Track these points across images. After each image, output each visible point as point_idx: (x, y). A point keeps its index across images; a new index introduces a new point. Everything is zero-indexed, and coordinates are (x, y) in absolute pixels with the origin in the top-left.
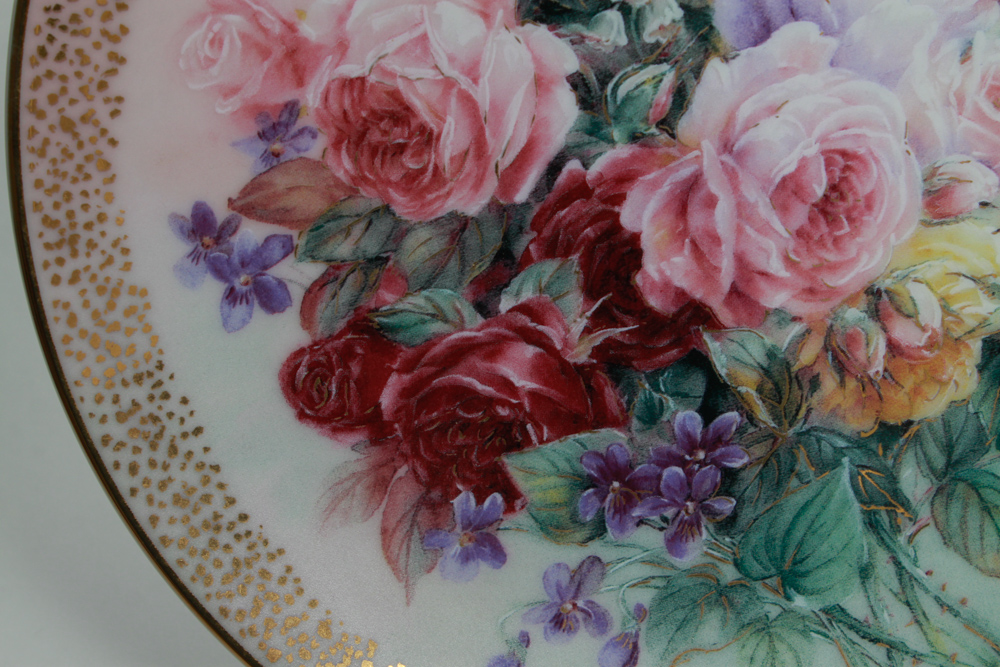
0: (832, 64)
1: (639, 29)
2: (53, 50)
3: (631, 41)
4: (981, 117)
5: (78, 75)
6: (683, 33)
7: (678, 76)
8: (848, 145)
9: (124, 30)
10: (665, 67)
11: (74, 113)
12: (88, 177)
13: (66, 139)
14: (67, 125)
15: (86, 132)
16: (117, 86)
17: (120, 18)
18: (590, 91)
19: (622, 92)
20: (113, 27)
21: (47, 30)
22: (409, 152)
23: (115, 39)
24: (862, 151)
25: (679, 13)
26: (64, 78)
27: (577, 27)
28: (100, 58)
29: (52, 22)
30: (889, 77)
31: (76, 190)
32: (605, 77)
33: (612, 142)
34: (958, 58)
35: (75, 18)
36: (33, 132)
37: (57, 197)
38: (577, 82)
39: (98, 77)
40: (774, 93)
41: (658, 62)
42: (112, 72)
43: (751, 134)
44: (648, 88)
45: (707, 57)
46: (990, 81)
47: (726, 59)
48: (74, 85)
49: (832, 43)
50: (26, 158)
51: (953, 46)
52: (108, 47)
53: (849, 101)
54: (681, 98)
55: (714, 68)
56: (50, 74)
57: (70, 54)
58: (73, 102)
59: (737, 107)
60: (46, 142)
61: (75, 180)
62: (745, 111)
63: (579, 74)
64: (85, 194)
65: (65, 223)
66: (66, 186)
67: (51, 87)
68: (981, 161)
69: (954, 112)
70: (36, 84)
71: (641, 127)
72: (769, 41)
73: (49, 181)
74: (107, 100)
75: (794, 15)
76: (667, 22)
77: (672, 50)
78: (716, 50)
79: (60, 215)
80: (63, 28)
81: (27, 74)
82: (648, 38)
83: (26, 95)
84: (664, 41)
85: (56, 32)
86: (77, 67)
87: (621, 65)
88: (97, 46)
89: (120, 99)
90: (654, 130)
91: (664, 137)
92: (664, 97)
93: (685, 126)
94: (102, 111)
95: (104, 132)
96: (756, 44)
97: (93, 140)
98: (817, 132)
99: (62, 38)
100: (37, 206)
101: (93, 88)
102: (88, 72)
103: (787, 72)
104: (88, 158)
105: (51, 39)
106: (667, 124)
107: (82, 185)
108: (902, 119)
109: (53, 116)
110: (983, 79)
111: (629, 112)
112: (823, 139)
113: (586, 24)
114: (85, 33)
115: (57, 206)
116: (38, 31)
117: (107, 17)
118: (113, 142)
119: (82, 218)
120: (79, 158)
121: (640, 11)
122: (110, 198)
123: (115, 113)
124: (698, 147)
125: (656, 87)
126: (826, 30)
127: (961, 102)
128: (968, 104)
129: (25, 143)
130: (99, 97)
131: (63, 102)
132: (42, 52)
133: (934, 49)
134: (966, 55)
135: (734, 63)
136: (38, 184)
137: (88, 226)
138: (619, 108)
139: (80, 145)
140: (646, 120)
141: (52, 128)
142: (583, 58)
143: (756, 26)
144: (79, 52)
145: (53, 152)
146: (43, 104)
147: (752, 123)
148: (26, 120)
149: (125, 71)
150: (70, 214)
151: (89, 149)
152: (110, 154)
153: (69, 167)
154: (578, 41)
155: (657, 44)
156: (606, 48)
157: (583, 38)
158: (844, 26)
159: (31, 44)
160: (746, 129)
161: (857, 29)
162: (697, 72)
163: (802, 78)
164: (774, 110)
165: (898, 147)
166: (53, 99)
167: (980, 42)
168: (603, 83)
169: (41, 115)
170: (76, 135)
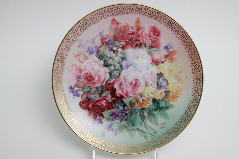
0: (135, 70)
1: (115, 67)
2: (56, 70)
3: (114, 68)
4: (150, 76)
5: (59, 72)
6: (120, 68)
7: (119, 72)
8: (137, 79)
9: (63, 68)
10: (118, 71)
11: (58, 76)
12: (60, 83)
13: (57, 79)
14: (58, 77)
15: (59, 78)
16: (63, 73)
17: (63, 67)
18: (110, 74)
19: (114, 74)
20: (62, 68)
21: (56, 68)
22: (92, 80)
23: (63, 69)
24: (138, 79)
25: (119, 66)
26: (57, 73)
27: (109, 67)
28: (61, 71)
29: (56, 67)
30: (141, 72)
31: (58, 84)
32: (112, 72)
33: (113, 79)
34: (147, 70)
35: (59, 67)
36: (54, 78)
37: (56, 84)
38: (109, 73)
39: (61, 73)
40: (129, 73)
41: (117, 70)
42: (62, 72)
43: (127, 78)
44: (116, 73)
45: (122, 70)
46: (151, 72)
47: (124, 70)
48: (58, 73)
49: (135, 68)
50: (54, 80)
51: (147, 69)
52: (62, 69)
53: (137, 74)
54: (120, 74)
55: (123, 71)
56: (56, 72)
57: (58, 70)
58: (58, 75)
59: (125, 75)
60: (56, 79)
61: (58, 83)
62: (126, 75)
63: (109, 72)
64: (59, 84)
65: (57, 87)
66: (57, 83)
67: (56, 73)
68: (151, 80)
69: (147, 75)
70: (55, 73)
71: (116, 77)
72: (128, 68)
73: (56, 83)
74: (62, 75)
75: (131, 66)
76: (118, 66)
77: (119, 69)
78: (123, 69)
79: (57, 86)
80: (58, 68)
81: (54, 72)
82: (116, 68)
83: (54, 74)
84: (118, 68)
85: (57, 68)
86: (59, 71)
87: (113, 71)
88: (61, 69)
89: (63, 75)
90: (117, 77)
91: (118, 78)
92: (118, 74)
93: (120, 77)
94: (61, 76)
95: (61, 78)
96: (127, 68)
97: (60, 79)
98: (134, 77)
99: (57, 69)
100: (54, 85)
101: (60, 74)
102: (60, 72)
103: (130, 71)
104: (60, 81)
105: (56, 69)
106: (118, 77)
107: (59, 83)
108: (142, 76)
109: (56, 76)
110: (150, 72)
111: (114, 76)
112: (134, 78)
113: (110, 67)
114: (60, 68)
115: (56, 85)
116: (55, 68)
117: (62, 66)
118: (62, 79)
119: (59, 87)
120: (59, 80)
121: (115, 65)
122: (62, 85)
123: (62, 76)
124: (122, 79)
125: (117, 73)
126: (134, 67)
127: (148, 74)
128: (149, 74)
129: (53, 79)
130: (61, 74)
131: (57, 75)
132: (55, 70)
133: (145, 69)
134: (148, 69)
135: (125, 70)
136: (55, 83)
137: (59, 88)
138: (113, 75)
139: (59, 79)
140: (116, 76)
141: (56, 77)
142: (110, 70)
143: (127, 67)
144: (59, 70)
145: (56, 80)
146: (55, 75)
147: (127, 77)
148: (54, 77)
149: (63, 72)
150: (58, 86)
151: (60, 80)
152: (62, 80)
153: (58, 81)
154: (109, 69)
155: (117, 69)
156: (112, 69)
157: (110, 68)
158: (136, 67)
159: (54, 69)
160: (126, 77)
161: (137, 67)
162: (121, 71)
163: (132, 72)
164: (129, 75)
165: (142, 79)
166: (56, 75)
167: (150, 68)
168: (112, 73)
169: (55, 76)
170: (58, 78)
